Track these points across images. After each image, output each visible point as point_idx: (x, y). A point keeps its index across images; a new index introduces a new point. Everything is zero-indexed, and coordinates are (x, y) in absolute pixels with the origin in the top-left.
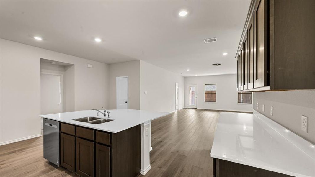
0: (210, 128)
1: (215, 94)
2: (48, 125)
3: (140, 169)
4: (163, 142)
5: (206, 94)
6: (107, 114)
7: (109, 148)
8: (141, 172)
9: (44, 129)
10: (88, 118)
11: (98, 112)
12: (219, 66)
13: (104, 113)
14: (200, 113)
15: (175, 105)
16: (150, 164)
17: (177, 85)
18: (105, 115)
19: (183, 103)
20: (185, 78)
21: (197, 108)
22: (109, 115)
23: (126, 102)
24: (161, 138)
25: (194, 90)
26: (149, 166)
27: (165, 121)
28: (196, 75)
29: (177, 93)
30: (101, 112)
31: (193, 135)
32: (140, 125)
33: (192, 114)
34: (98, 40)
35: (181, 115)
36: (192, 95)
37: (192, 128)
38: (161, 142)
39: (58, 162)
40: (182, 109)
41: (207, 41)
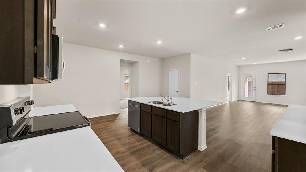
0: (274, 124)
1: (284, 85)
2: (131, 105)
3: (198, 146)
4: (216, 130)
5: (269, 85)
6: (170, 100)
7: (178, 123)
8: (199, 149)
9: (128, 108)
10: (156, 102)
11: (163, 98)
12: (290, 51)
13: (167, 99)
14: (260, 107)
15: (227, 97)
16: (206, 144)
17: (229, 75)
18: (168, 101)
19: (237, 95)
20: (239, 66)
21: (256, 101)
22: (171, 101)
23: (177, 92)
24: (213, 127)
25: (251, 80)
26: (205, 145)
27: (215, 112)
28: (255, 63)
29: (229, 84)
30: (166, 99)
31: (250, 128)
32: (198, 110)
33: (248, 107)
34: (159, 42)
35: (235, 107)
36: (249, 86)
37: (249, 122)
38: (214, 129)
39: (139, 130)
40: (235, 101)
41: (269, 29)
